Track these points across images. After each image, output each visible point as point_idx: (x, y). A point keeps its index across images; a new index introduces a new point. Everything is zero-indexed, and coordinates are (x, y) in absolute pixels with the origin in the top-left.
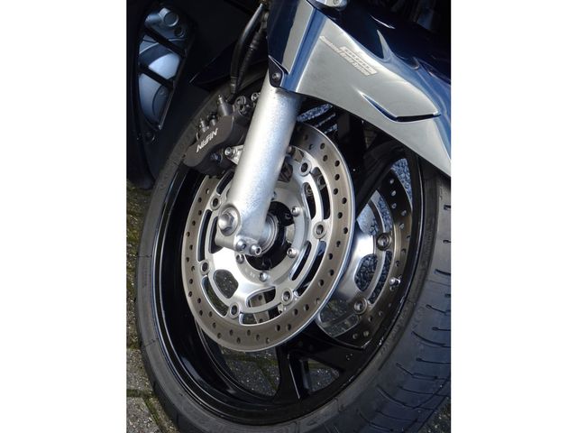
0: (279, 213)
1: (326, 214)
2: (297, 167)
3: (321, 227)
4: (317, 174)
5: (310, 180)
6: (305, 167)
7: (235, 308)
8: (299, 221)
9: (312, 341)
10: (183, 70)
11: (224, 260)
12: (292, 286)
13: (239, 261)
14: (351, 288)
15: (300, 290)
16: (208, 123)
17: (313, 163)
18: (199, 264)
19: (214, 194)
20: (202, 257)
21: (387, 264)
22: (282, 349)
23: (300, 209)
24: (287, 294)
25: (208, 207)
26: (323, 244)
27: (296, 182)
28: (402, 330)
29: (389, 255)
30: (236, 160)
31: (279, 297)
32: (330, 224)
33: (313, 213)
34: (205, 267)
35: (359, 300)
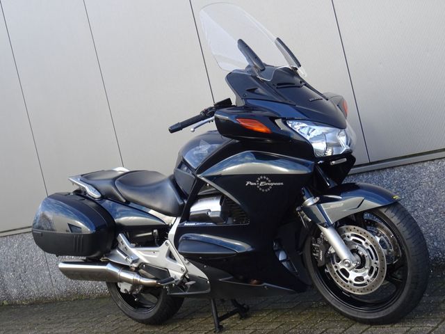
0: (354, 251)
1: (364, 240)
2: (346, 238)
3: (367, 243)
4: (353, 235)
5: (353, 238)
6: (348, 237)
7: (368, 281)
8: (360, 248)
9: (391, 269)
10: (287, 253)
11: (353, 275)
12: (374, 261)
13: (356, 272)
14: (384, 251)
15: (377, 260)
16: (315, 253)
17: (348, 234)
18: (349, 283)
19: (333, 266)
20: (347, 281)
21: (386, 238)
22: (386, 279)
23: (357, 246)
24: (376, 263)
25: (335, 270)
26: (371, 246)
27: (350, 242)
28: (404, 242)
29: (383, 235)
30: (333, 251)
31: (374, 266)
32: (367, 240)
33: (360, 243)
34: (351, 282)
35: (388, 251)
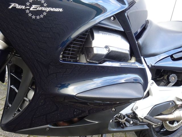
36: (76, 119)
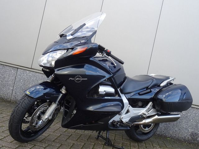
36: (93, 122)
